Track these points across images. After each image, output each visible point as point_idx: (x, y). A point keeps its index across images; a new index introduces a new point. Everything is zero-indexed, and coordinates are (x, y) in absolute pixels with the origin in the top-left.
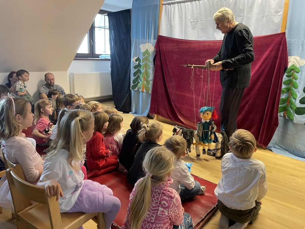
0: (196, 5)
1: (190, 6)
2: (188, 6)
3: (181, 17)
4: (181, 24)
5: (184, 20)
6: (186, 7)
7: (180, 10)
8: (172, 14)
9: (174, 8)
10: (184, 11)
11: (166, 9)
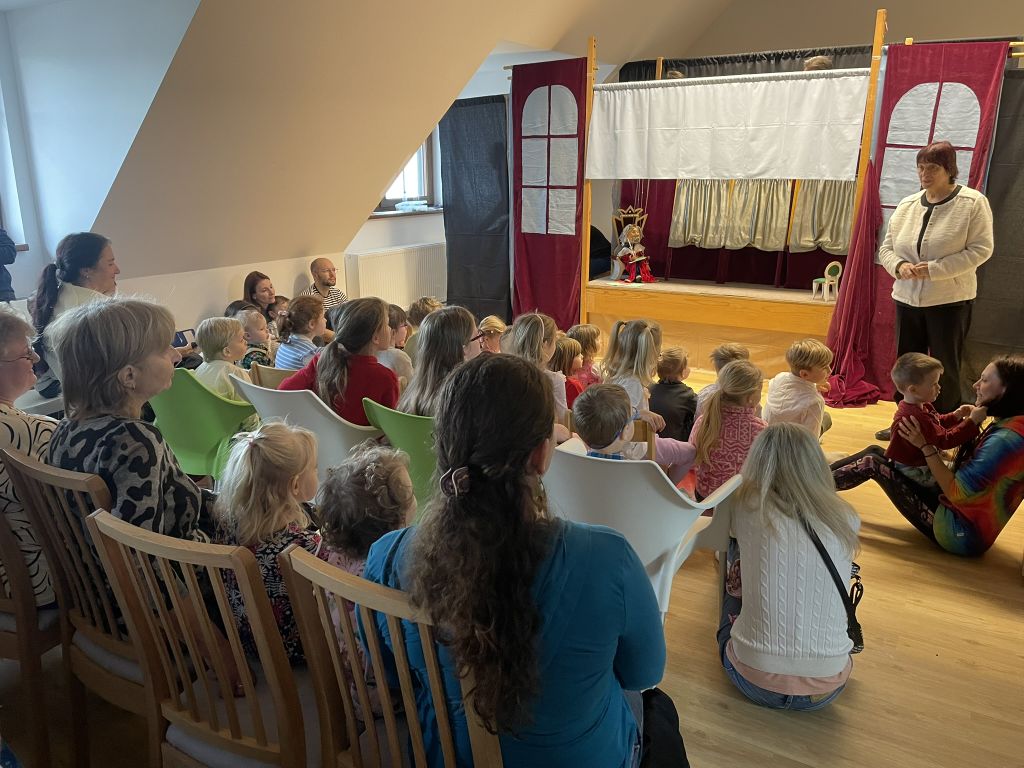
0: (677, 94)
1: (661, 96)
2: (657, 95)
3: (639, 120)
4: (639, 136)
5: (647, 126)
6: (653, 98)
7: (638, 105)
8: (618, 112)
9: (624, 100)
10: (647, 107)
11: (602, 100)
